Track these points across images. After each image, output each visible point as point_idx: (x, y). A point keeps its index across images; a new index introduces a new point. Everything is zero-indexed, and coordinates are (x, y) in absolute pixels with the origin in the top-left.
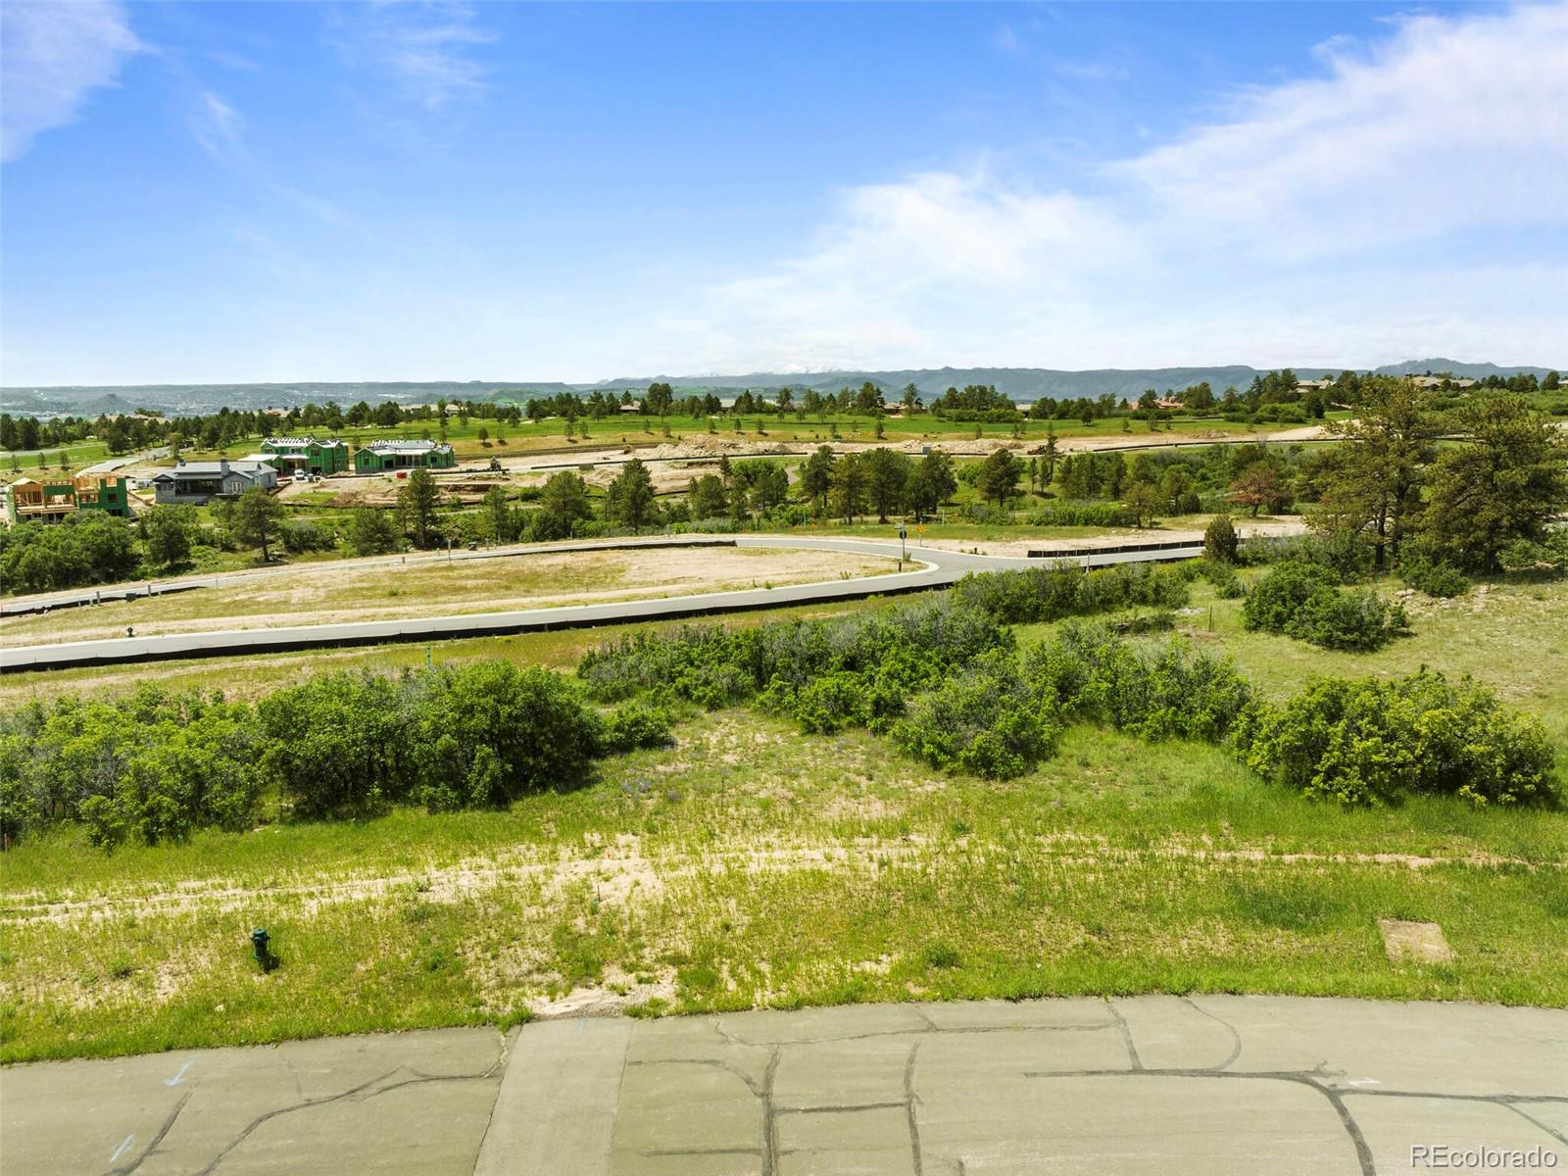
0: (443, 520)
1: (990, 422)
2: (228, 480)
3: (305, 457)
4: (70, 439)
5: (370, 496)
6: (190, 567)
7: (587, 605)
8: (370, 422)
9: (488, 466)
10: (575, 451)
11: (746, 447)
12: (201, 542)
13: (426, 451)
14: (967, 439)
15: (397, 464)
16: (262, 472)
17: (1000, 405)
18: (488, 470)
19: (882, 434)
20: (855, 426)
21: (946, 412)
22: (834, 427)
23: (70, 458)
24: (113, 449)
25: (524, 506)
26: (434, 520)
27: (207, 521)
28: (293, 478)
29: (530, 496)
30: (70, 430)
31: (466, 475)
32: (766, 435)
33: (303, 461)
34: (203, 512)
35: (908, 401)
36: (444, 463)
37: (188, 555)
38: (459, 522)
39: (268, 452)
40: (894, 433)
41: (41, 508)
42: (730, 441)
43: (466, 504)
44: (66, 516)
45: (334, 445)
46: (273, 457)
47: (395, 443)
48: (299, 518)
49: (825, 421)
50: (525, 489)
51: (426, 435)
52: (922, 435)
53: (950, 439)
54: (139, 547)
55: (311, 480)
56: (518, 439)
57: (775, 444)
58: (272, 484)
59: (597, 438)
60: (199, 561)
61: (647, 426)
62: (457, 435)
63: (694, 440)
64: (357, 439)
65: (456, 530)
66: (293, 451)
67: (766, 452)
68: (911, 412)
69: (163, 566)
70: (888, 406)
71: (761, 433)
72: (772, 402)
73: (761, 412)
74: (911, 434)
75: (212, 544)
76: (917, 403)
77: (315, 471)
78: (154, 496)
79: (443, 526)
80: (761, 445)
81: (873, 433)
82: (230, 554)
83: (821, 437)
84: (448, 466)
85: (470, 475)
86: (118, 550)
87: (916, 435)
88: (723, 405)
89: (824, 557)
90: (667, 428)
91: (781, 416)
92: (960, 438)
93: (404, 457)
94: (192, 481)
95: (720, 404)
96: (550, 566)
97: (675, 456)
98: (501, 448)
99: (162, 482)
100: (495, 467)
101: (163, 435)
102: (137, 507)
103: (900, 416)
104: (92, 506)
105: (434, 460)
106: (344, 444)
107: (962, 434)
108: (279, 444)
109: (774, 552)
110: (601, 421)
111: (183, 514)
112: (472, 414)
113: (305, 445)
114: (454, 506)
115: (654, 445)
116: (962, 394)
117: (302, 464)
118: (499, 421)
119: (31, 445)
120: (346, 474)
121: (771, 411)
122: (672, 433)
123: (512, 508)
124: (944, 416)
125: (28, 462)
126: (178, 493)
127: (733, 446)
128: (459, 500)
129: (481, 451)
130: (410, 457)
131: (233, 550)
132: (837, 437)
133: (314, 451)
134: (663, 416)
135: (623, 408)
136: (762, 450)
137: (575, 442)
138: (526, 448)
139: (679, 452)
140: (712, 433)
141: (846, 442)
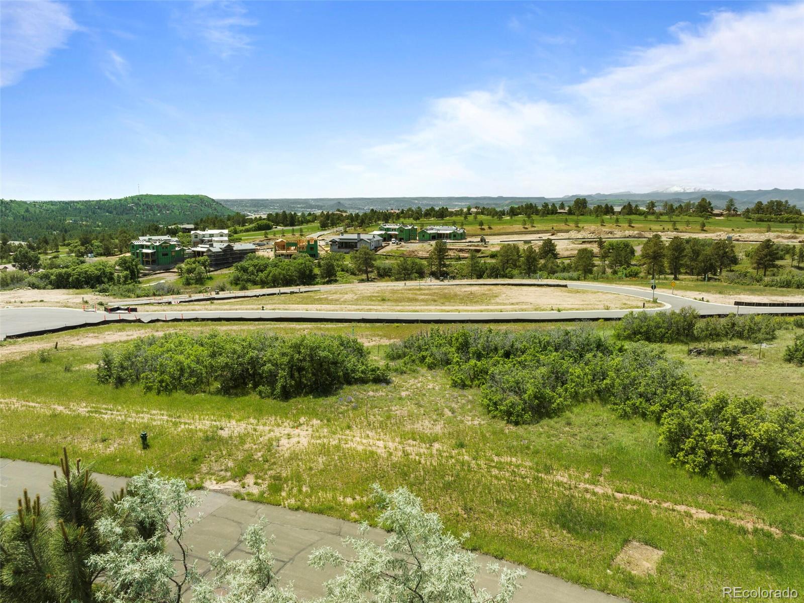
0: (450, 265)
1: (781, 222)
2: (360, 242)
3: (397, 233)
4: (308, 222)
5: (421, 253)
6: (336, 281)
7: (459, 312)
8: (434, 217)
9: (479, 239)
10: (526, 233)
11: (618, 234)
12: (343, 270)
13: (451, 231)
14: (760, 232)
15: (438, 237)
16: (375, 239)
17: (791, 212)
18: (479, 242)
19: (705, 228)
20: (688, 223)
21: (752, 216)
22: (674, 223)
23: (304, 231)
24: (322, 227)
25: (489, 260)
26: (445, 265)
27: (348, 261)
28: (391, 243)
29: (493, 256)
30: (308, 218)
31: (467, 244)
32: (633, 227)
33: (396, 234)
34: (348, 257)
35: (729, 209)
36: (459, 238)
37: (336, 276)
38: (457, 267)
39: (381, 230)
40: (712, 228)
41: (284, 252)
42: (610, 230)
43: (463, 258)
44: (293, 256)
45: (410, 227)
46: (383, 232)
47: (438, 227)
48: (387, 261)
49: (672, 220)
50: (492, 252)
51: (454, 224)
52: (730, 229)
53: (749, 232)
54: (317, 271)
55: (397, 244)
56: (498, 227)
57: (636, 232)
58: (380, 245)
59: (539, 227)
60: (340, 279)
61: (566, 221)
62: (471, 224)
63: (590, 229)
64: (422, 225)
65: (456, 271)
66: (392, 230)
67: (630, 236)
68: (729, 215)
69: (326, 280)
70: (716, 211)
71: (630, 226)
72: (643, 208)
73: (636, 214)
74: (724, 229)
75: (347, 271)
76: (734, 210)
77: (401, 240)
78: (329, 248)
79: (450, 268)
80: (627, 233)
81: (699, 227)
82: (353, 276)
83: (666, 229)
84: (461, 239)
85: (469, 244)
86: (308, 272)
87: (727, 229)
88: (615, 210)
89: (610, 296)
90: (577, 223)
91: (646, 217)
92: (756, 232)
93: (441, 234)
94: (345, 242)
95: (613, 209)
96: (465, 291)
97: (577, 237)
98: (489, 231)
99: (333, 242)
100: (483, 240)
101: (343, 221)
102: (322, 253)
103: (722, 218)
104: (303, 252)
105: (455, 236)
106: (415, 227)
107: (758, 229)
108: (387, 227)
109: (584, 292)
110: (545, 218)
111: (338, 257)
112: (482, 213)
113: (398, 227)
114: (457, 259)
115: (567, 231)
116: (766, 205)
117: (396, 236)
118: (493, 217)
119: (292, 224)
120: (415, 241)
121: (641, 213)
122: (579, 225)
123: (482, 261)
124: (750, 218)
125: (288, 231)
126: (339, 247)
127: (611, 233)
128: (459, 256)
129: (479, 232)
130: (444, 234)
131: (355, 275)
132: (676, 229)
133: (401, 230)
134: (578, 216)
135: (559, 211)
136: (627, 235)
137: (527, 228)
138: (502, 231)
139: (579, 236)
140: (602, 225)
141: (681, 232)
